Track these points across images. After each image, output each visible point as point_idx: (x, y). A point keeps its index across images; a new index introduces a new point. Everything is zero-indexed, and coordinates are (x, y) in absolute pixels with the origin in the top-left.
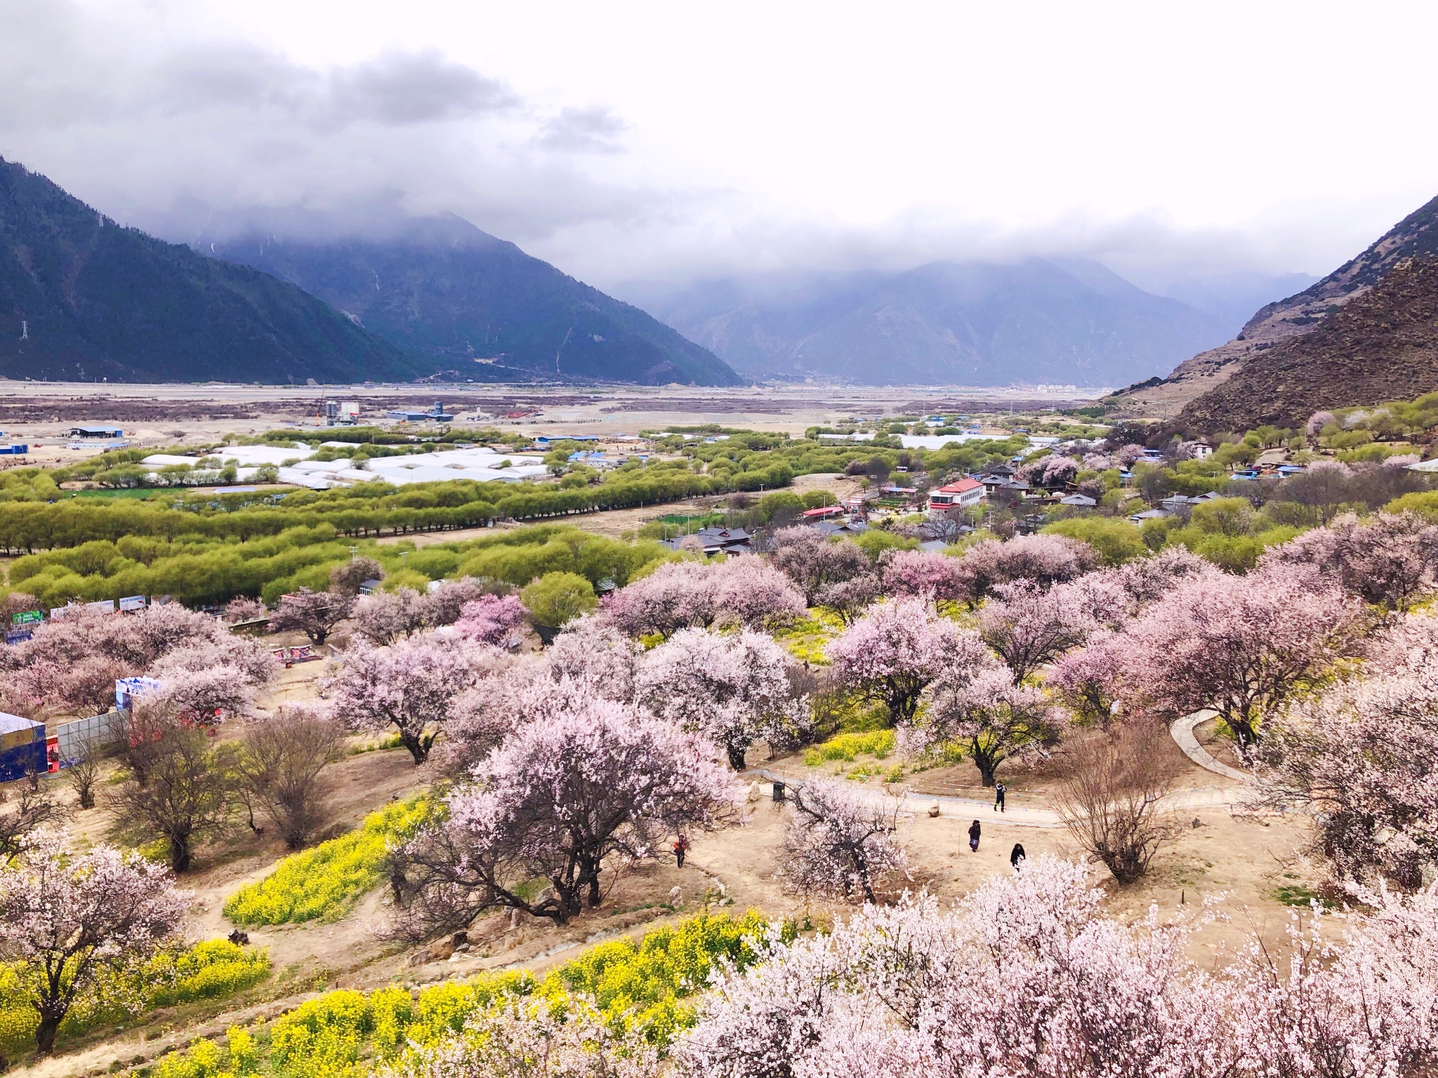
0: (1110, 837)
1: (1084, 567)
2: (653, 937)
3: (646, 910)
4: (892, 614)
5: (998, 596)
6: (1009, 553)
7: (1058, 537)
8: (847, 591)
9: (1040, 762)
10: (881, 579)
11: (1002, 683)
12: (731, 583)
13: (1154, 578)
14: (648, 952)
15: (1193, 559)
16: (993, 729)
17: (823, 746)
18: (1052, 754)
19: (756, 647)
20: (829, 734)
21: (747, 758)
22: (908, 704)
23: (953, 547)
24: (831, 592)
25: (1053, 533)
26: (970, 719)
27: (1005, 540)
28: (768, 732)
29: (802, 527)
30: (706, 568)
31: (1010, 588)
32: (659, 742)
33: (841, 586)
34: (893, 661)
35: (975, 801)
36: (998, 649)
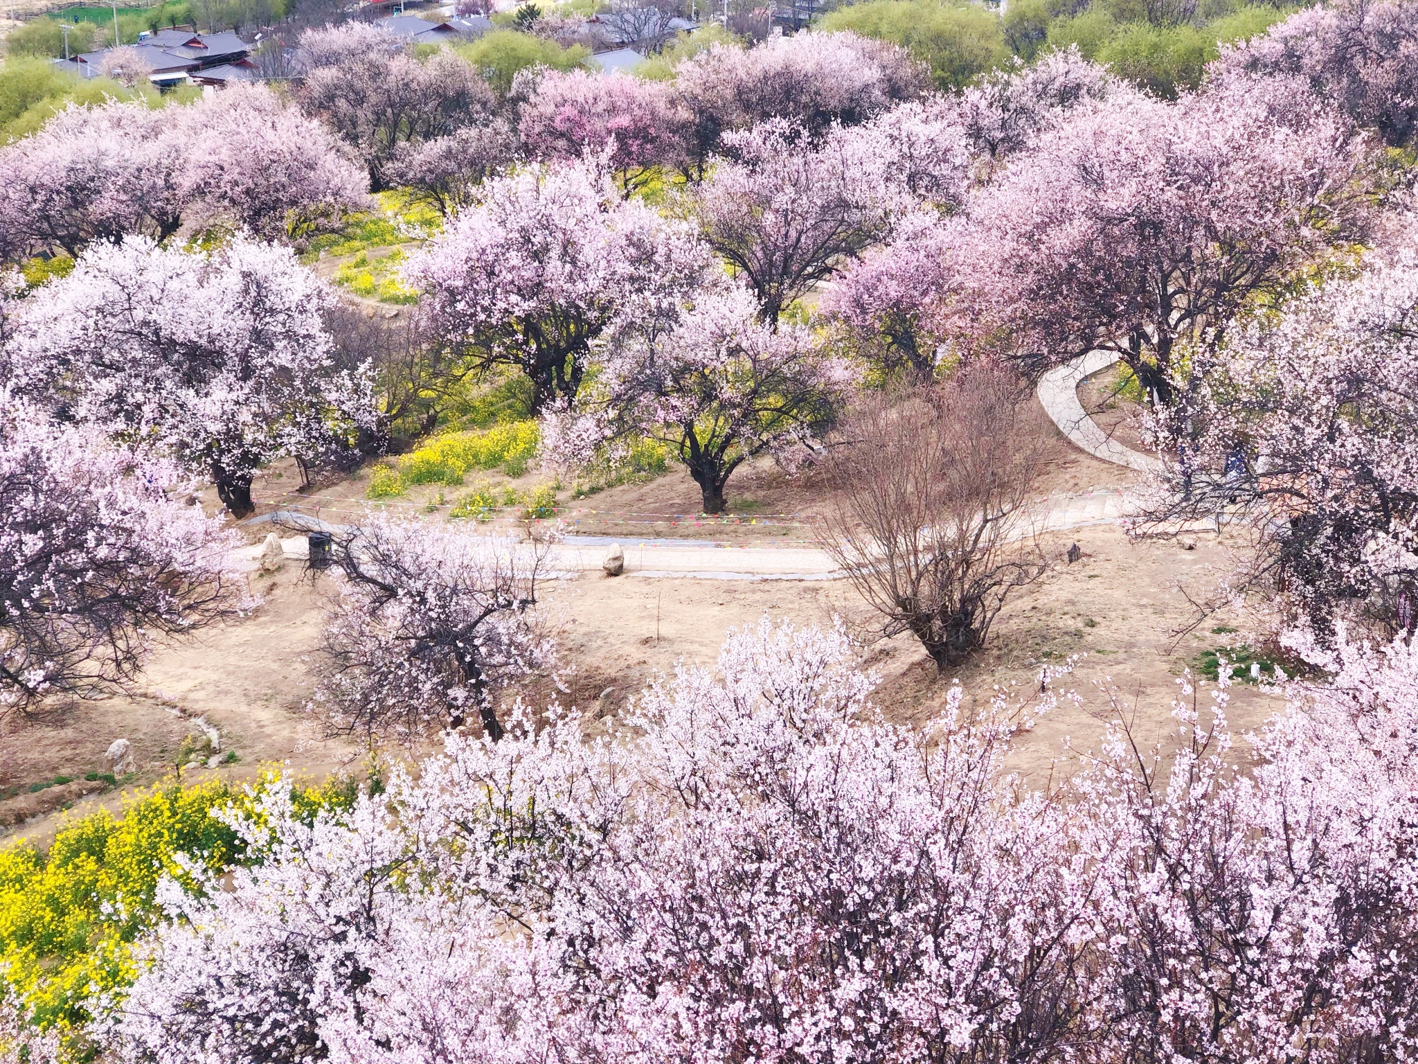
0: (925, 588)
1: (896, 92)
2: (73, 834)
3: (57, 789)
4: (529, 196)
5: (733, 154)
6: (757, 71)
7: (850, 37)
8: (449, 155)
9: (809, 463)
10: (514, 130)
11: (735, 318)
12: (210, 144)
13: (1022, 110)
14: (65, 863)
15: (1091, 74)
16: (722, 406)
17: (405, 459)
18: (830, 447)
19: (261, 272)
20: (416, 435)
21: (258, 493)
22: (568, 370)
23: (656, 62)
24: (418, 158)
25: (840, 28)
26: (680, 390)
27: (751, 45)
28: (293, 438)
29: (357, 26)
30: (156, 115)
31: (755, 137)
32: (59, 467)
33: (440, 145)
34: (535, 289)
35: (691, 541)
36: (736, 257)
